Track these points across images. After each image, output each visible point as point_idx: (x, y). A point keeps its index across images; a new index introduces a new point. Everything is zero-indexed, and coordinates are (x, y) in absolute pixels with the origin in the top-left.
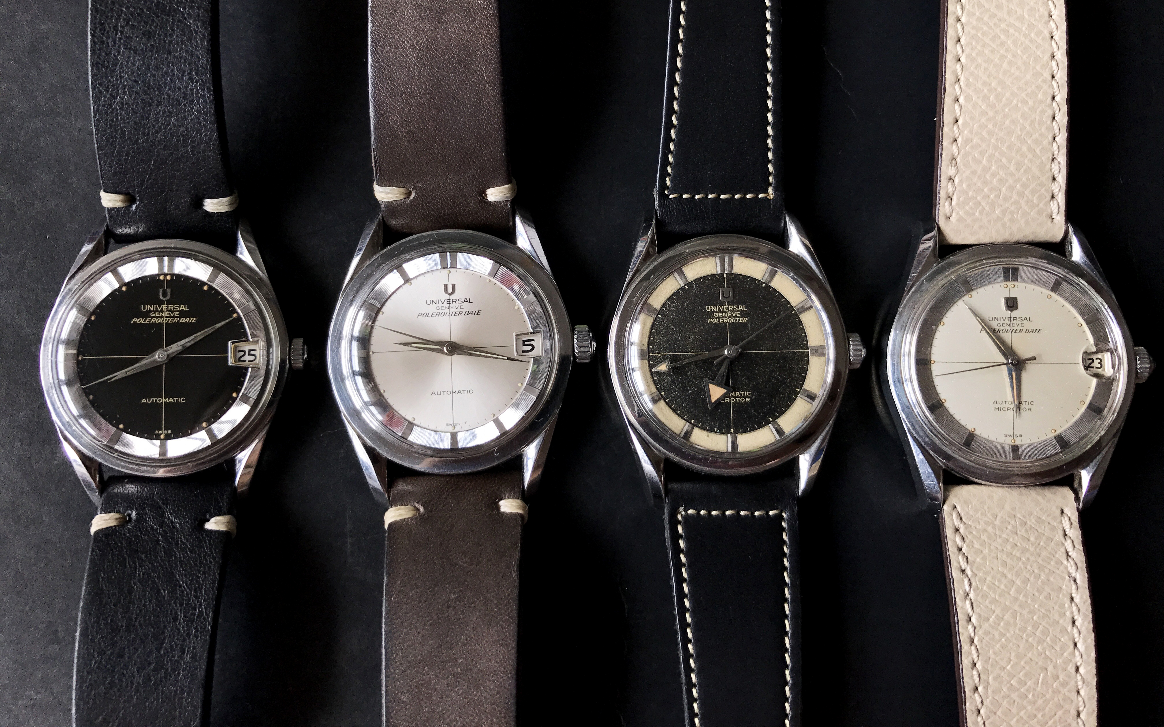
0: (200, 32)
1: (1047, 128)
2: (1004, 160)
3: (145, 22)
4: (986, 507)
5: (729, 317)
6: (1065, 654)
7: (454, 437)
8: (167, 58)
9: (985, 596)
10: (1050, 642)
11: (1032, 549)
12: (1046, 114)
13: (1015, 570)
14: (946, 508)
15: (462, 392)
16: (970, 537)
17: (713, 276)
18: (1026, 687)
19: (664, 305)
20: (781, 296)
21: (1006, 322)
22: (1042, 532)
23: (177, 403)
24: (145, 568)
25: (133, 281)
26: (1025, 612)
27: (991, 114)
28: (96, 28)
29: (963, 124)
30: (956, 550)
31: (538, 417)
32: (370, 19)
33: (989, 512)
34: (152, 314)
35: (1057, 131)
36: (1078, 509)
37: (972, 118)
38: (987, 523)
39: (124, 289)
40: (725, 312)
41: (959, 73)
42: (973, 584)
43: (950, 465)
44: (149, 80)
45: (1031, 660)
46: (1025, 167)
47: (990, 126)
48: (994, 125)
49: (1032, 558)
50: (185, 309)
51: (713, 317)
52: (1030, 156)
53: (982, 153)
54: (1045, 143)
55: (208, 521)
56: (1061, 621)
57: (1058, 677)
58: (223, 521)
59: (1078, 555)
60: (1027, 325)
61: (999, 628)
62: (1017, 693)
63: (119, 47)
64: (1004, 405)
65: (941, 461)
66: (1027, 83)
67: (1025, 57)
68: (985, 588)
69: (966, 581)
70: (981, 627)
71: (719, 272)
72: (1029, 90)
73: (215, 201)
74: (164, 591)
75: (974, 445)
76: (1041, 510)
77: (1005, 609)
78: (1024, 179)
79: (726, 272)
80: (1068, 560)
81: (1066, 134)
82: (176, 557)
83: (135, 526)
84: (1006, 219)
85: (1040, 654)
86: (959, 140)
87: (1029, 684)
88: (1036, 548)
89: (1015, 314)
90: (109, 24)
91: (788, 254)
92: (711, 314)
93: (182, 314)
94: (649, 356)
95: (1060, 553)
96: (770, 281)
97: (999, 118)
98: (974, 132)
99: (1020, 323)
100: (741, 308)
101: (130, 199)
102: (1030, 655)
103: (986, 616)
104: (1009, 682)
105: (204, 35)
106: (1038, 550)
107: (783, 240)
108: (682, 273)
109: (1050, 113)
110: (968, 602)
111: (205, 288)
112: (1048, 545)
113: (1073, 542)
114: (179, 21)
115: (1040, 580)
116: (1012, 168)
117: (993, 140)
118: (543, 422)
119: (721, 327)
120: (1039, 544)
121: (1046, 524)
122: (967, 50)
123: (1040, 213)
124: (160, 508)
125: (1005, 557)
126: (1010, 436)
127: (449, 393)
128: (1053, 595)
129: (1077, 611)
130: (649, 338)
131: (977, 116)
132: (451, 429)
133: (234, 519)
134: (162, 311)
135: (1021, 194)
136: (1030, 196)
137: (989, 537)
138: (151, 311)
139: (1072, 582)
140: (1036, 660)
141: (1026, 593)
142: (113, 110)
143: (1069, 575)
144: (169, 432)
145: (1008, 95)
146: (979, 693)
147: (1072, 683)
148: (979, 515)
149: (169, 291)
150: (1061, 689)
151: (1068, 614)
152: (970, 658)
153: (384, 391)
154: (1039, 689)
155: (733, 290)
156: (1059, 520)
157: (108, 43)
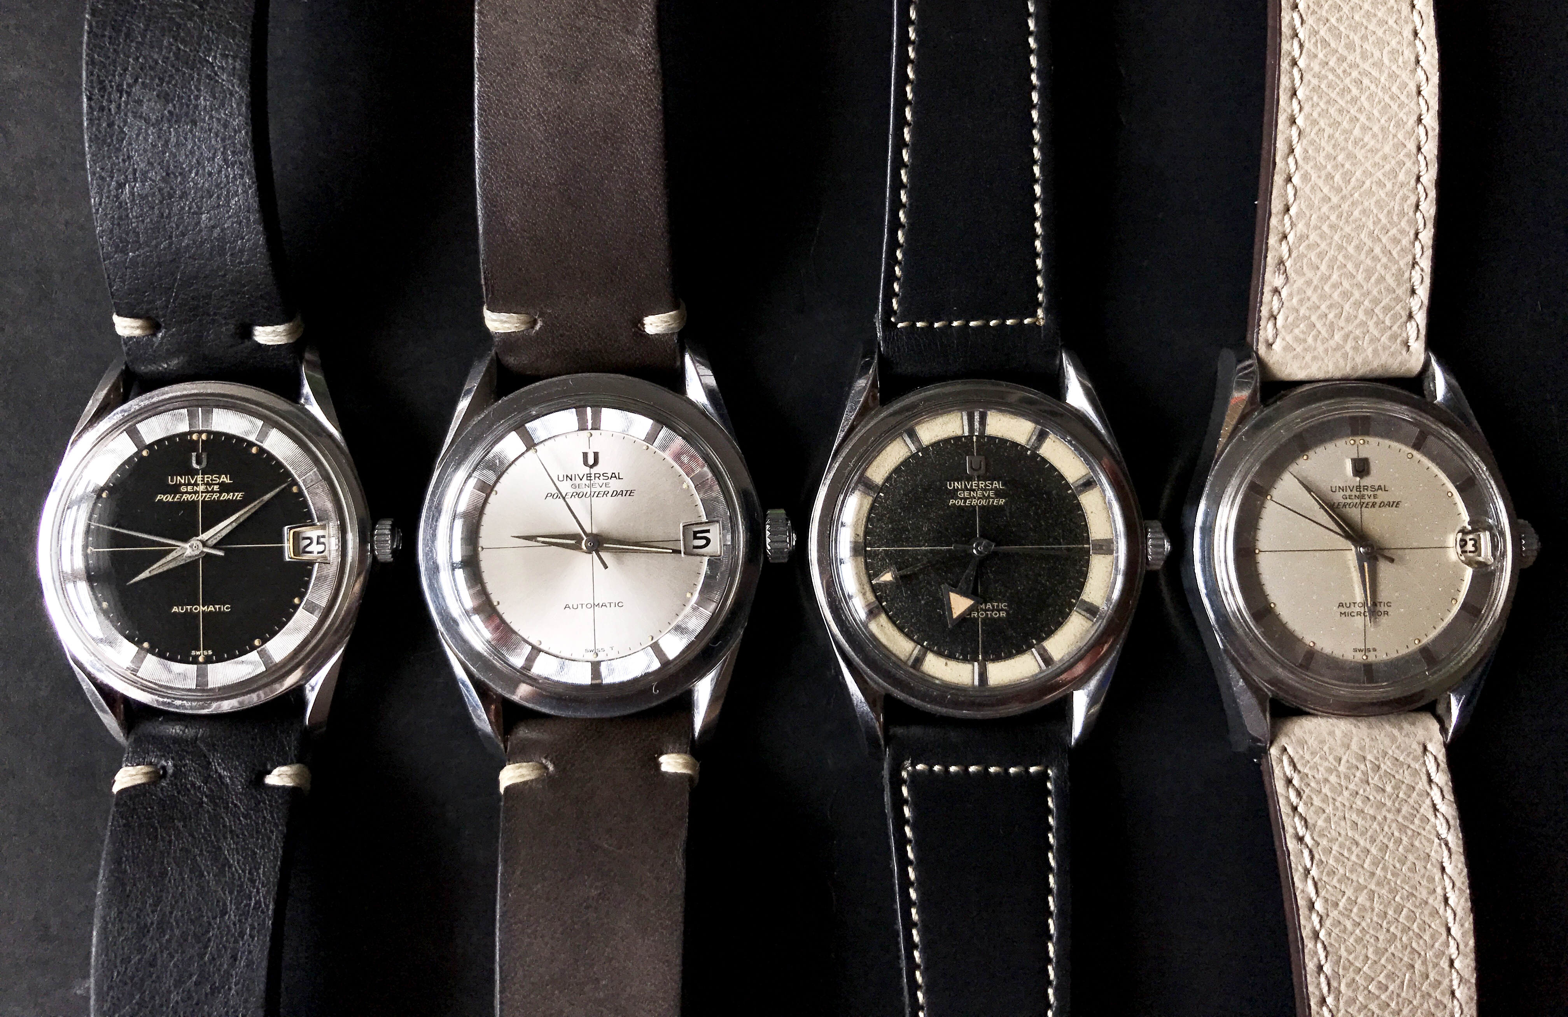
0: (237, 92)
1: (1408, 221)
2: (1350, 266)
3: (160, 79)
4: (1326, 748)
5: (979, 498)
6: (1437, 945)
7: (596, 667)
8: (191, 131)
9: (1332, 873)
10: (1417, 930)
11: (1389, 803)
12: (1409, 202)
13: (1369, 834)
14: (1274, 751)
15: (608, 605)
16: (1307, 791)
17: (957, 439)
18: (1388, 993)
19: (888, 479)
20: (1053, 468)
21: (1355, 493)
22: (1401, 778)
23: (221, 613)
24: (183, 843)
25: (159, 442)
26: (1384, 892)
27: (1335, 200)
28: (93, 87)
29: (1297, 214)
30: (1289, 811)
31: (716, 639)
32: (477, 76)
33: (1330, 754)
34: (183, 489)
35: (1421, 226)
36: (1445, 744)
37: (1311, 206)
38: (1330, 771)
39: (145, 453)
40: (974, 490)
41: (1295, 142)
42: (1317, 856)
43: (1281, 694)
44: (168, 161)
45: (1393, 955)
46: (1376, 275)
47: (1333, 218)
48: (1340, 216)
49: (1390, 816)
50: (225, 479)
51: (957, 498)
52: (1384, 260)
53: (1321, 255)
54: (1405, 242)
55: (269, 773)
56: (1431, 901)
57: (1427, 977)
58: (289, 773)
59: (1448, 808)
60: (1382, 496)
61: (1353, 915)
62: (1376, 1002)
63: (126, 115)
64: (1352, 609)
65: (1267, 688)
66: (1385, 158)
67: (1383, 121)
68: (1331, 861)
69: (1306, 853)
70: (1328, 915)
71: (966, 434)
72: (1387, 167)
73: (269, 329)
74: (209, 874)
75: (1313, 665)
76: (1398, 748)
77: (1360, 888)
78: (1375, 292)
79: (976, 434)
80: (1436, 816)
81: (1433, 230)
82: (225, 826)
83: (171, 783)
84: (1348, 348)
85: (1405, 947)
86: (1291, 238)
87: (1391, 988)
88: (1394, 802)
89: (1367, 481)
90: (110, 82)
91: (1063, 407)
92: (954, 494)
93: (224, 488)
94: (866, 551)
95: (1424, 806)
96: (1038, 447)
97: (1345, 207)
98: (1312, 226)
99: (1372, 493)
100: (996, 484)
101: (154, 326)
102: (1392, 949)
103: (1334, 899)
104: (1366, 988)
105: (241, 97)
106: (1396, 805)
107: (1058, 390)
108: (912, 435)
109: (1413, 200)
110: (1310, 882)
111: (254, 450)
112: (1409, 797)
113: (1442, 791)
114: (208, 76)
115: (1401, 847)
116: (1360, 277)
117: (1336, 238)
118: (722, 647)
119: (967, 512)
120: (1398, 796)
121: (1405, 767)
122: (1307, 108)
123: (1394, 338)
124: (205, 756)
125: (1354, 817)
126: (1360, 650)
127: (589, 606)
128: (1419, 865)
129: (1451, 885)
130: (866, 527)
131: (1316, 202)
132: (591, 657)
133: (306, 769)
134: (196, 484)
135: (1370, 313)
136: (1381, 316)
137: (1333, 789)
138: (181, 485)
139: (1443, 846)
140: (1400, 955)
141: (1384, 864)
142: (121, 203)
143: (1438, 836)
144: (210, 652)
145: (1358, 174)
146: (1328, 1006)
147: (1446, 982)
148: (1317, 759)
149: (204, 456)
150: (1431, 991)
151: (1439, 890)
152: (1315, 959)
153: (498, 603)
154: (1403, 995)
155: (986, 459)
156: (1421, 761)
157: (110, 110)
